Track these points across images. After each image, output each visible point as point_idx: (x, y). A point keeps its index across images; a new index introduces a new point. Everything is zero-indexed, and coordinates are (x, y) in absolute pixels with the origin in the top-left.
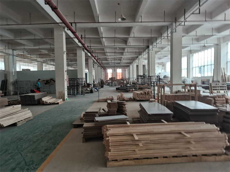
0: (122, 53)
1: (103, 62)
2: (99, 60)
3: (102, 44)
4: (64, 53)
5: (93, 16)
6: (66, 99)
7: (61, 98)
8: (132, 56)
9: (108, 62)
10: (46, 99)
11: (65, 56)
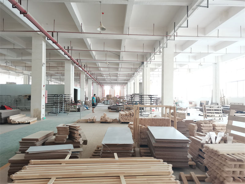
0: (117, 69)
1: (98, 77)
2: (93, 75)
3: (93, 58)
4: (43, 65)
5: (75, 25)
6: (43, 118)
7: (36, 117)
8: (129, 72)
9: (104, 78)
10: (14, 118)
11: (44, 69)
